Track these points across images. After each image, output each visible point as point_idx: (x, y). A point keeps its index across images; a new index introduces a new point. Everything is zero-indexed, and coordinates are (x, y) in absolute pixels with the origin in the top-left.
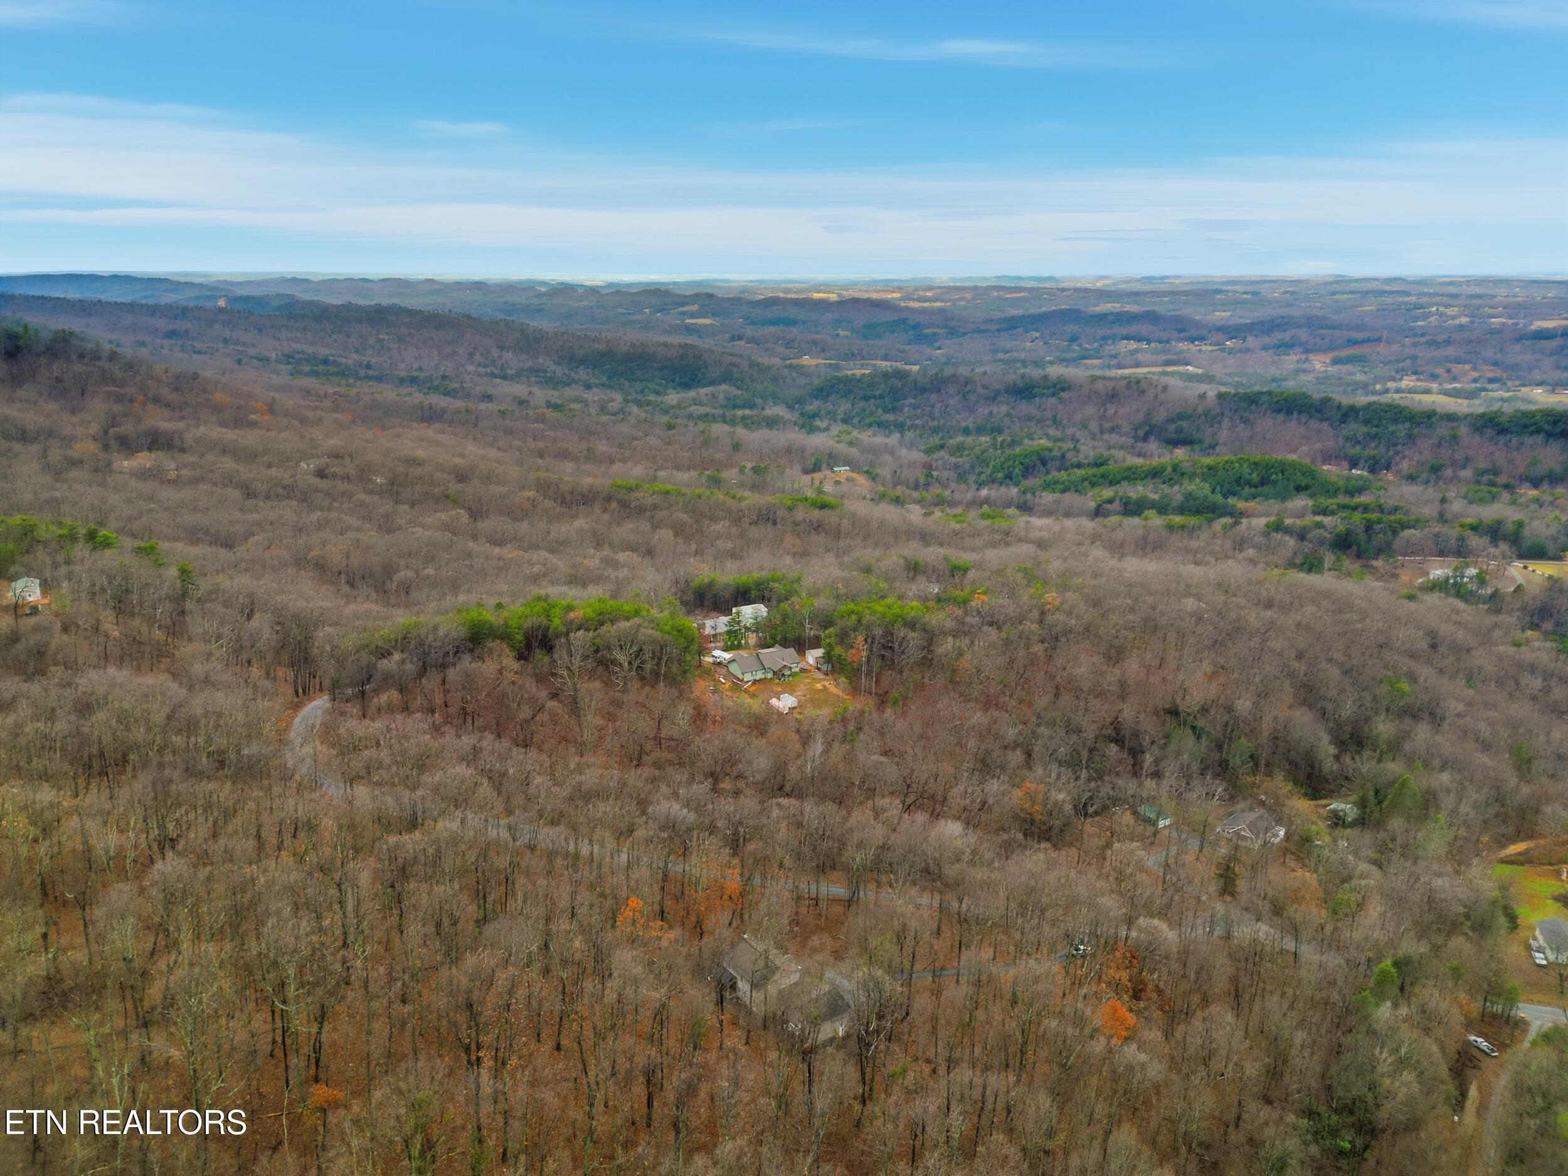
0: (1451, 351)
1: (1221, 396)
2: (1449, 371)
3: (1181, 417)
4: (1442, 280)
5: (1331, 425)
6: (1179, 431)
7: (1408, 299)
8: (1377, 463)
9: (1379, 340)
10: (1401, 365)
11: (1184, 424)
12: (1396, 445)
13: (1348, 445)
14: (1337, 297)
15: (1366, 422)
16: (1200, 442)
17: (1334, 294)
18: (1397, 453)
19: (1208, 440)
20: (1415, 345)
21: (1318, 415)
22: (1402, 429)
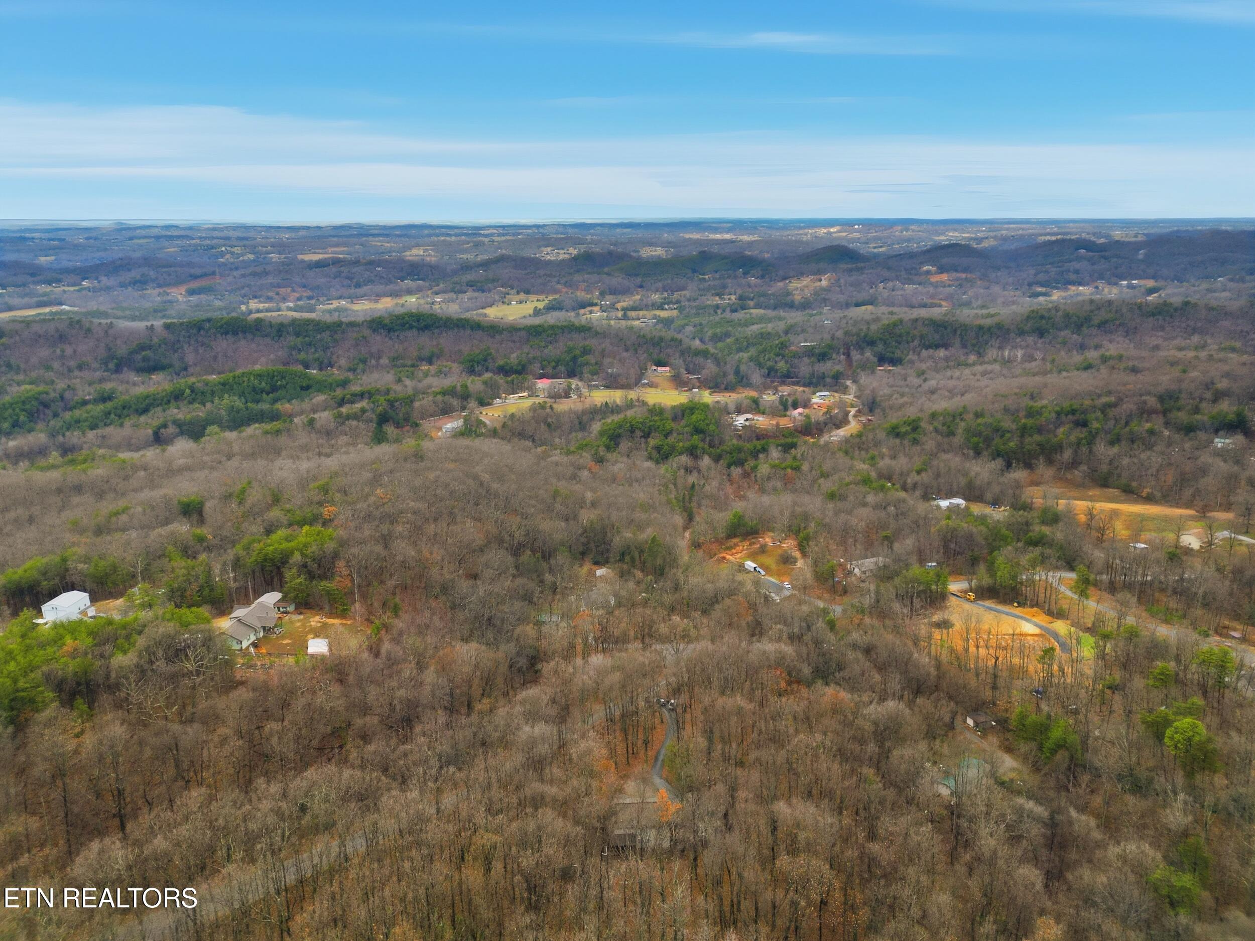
0: (270, 280)
1: (167, 327)
2: (278, 294)
3: (142, 348)
4: (207, 226)
5: (273, 339)
6: (145, 359)
7: (193, 242)
8: (321, 363)
9: (214, 273)
10: (243, 292)
11: (147, 353)
12: (328, 348)
13: (294, 353)
14: (136, 241)
15: (297, 335)
16: (170, 366)
17: (131, 239)
18: (332, 354)
19: (177, 364)
20: (243, 276)
21: (259, 333)
22: (326, 335)
